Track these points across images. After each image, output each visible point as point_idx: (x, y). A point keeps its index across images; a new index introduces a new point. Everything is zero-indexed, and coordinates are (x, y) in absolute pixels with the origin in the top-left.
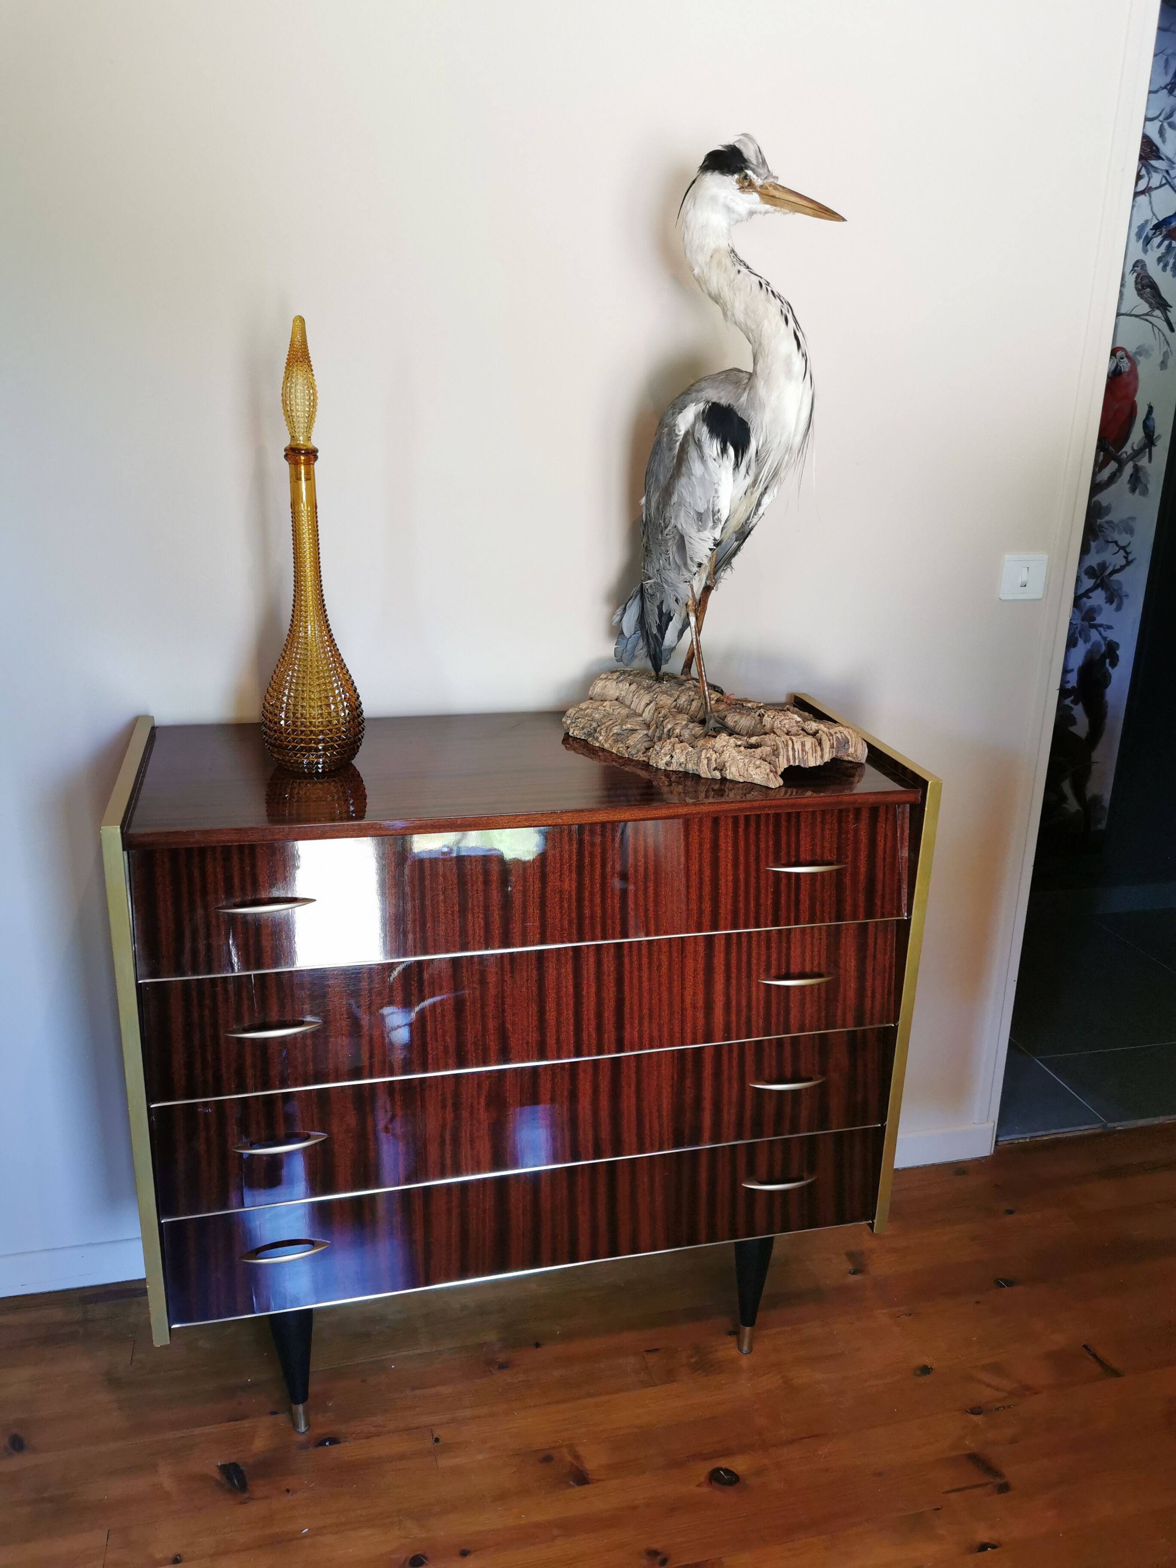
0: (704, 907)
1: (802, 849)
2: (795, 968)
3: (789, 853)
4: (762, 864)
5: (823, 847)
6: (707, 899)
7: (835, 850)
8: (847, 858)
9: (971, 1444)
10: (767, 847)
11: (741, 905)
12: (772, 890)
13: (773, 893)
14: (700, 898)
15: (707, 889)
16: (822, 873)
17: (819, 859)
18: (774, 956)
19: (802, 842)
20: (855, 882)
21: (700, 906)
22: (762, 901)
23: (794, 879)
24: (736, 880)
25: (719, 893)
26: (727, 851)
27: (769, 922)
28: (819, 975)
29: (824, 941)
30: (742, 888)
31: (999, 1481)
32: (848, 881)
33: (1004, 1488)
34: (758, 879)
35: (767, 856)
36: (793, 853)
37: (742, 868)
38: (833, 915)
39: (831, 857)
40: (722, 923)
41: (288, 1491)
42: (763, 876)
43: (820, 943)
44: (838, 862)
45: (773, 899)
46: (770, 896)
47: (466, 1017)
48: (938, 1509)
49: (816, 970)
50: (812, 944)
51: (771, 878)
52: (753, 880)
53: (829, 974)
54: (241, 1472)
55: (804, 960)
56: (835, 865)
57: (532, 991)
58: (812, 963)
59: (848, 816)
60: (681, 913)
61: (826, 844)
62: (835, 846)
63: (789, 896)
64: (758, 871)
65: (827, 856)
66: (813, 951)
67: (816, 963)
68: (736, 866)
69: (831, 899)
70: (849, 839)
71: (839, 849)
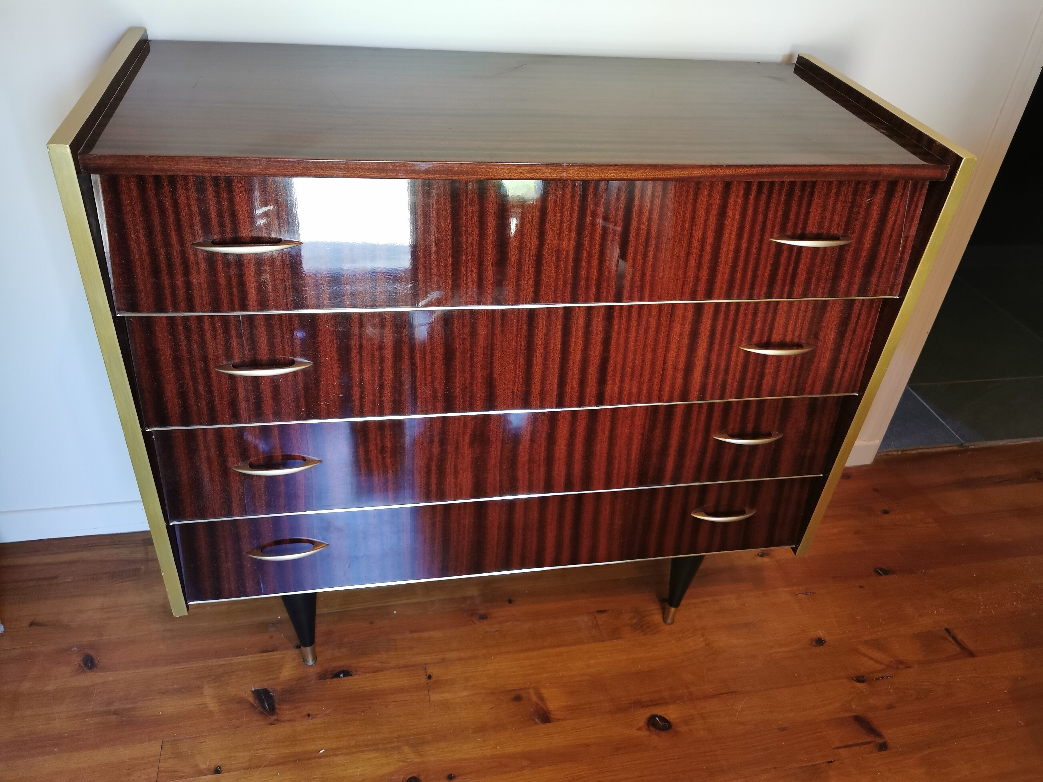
0: (701, 275)
1: (810, 222)
2: (776, 337)
3: (796, 225)
4: (767, 235)
5: (832, 220)
6: (705, 267)
7: (843, 224)
8: (853, 233)
9: (857, 708)
10: (775, 217)
11: (739, 275)
12: (771, 262)
13: (773, 265)
14: (699, 266)
15: (707, 257)
16: (825, 249)
17: (824, 232)
18: (759, 325)
19: (812, 214)
20: (856, 258)
21: (698, 274)
22: (759, 273)
23: (795, 252)
24: (737, 251)
25: (718, 262)
26: (733, 219)
27: (762, 293)
28: (798, 346)
29: (809, 314)
30: (742, 258)
31: (879, 740)
32: (849, 256)
33: (883, 747)
34: (760, 249)
35: (773, 226)
36: (800, 226)
37: (746, 237)
38: (826, 290)
39: (838, 231)
40: (717, 291)
41: (309, 715)
42: (765, 247)
43: (805, 316)
44: (845, 236)
45: (770, 271)
46: (769, 268)
47: (456, 365)
48: (831, 762)
49: (796, 340)
50: (797, 316)
51: (773, 250)
52: (754, 250)
53: (808, 344)
54: (271, 697)
55: (786, 330)
56: (842, 240)
57: (521, 345)
58: (793, 335)
59: (864, 189)
60: (677, 280)
61: (836, 218)
62: (844, 219)
63: (787, 269)
64: (761, 241)
65: (834, 231)
66: (796, 323)
67: (797, 334)
68: (740, 236)
69: (827, 275)
70: (859, 213)
71: (848, 223)
